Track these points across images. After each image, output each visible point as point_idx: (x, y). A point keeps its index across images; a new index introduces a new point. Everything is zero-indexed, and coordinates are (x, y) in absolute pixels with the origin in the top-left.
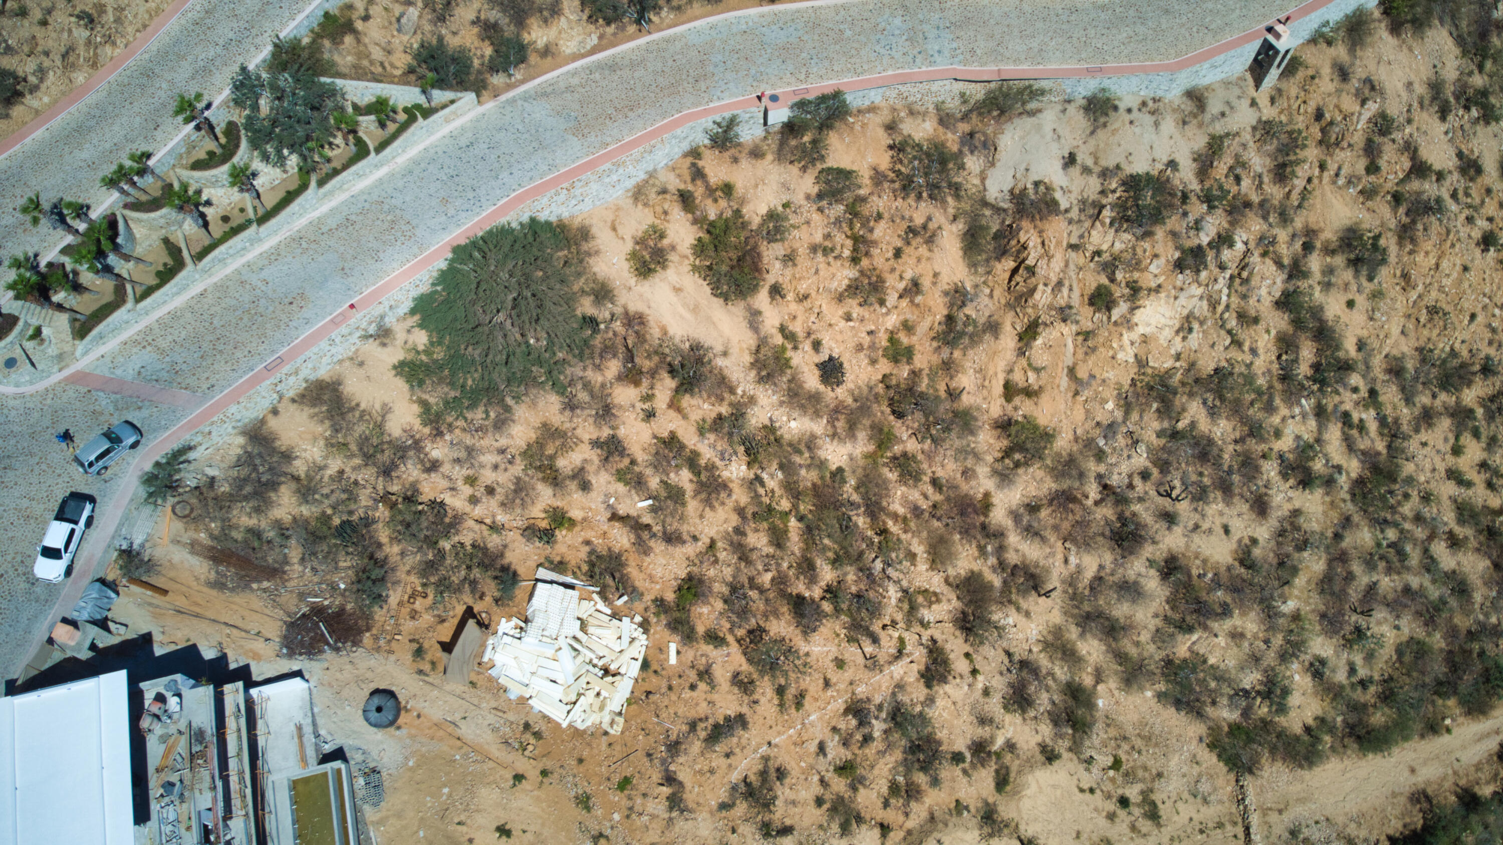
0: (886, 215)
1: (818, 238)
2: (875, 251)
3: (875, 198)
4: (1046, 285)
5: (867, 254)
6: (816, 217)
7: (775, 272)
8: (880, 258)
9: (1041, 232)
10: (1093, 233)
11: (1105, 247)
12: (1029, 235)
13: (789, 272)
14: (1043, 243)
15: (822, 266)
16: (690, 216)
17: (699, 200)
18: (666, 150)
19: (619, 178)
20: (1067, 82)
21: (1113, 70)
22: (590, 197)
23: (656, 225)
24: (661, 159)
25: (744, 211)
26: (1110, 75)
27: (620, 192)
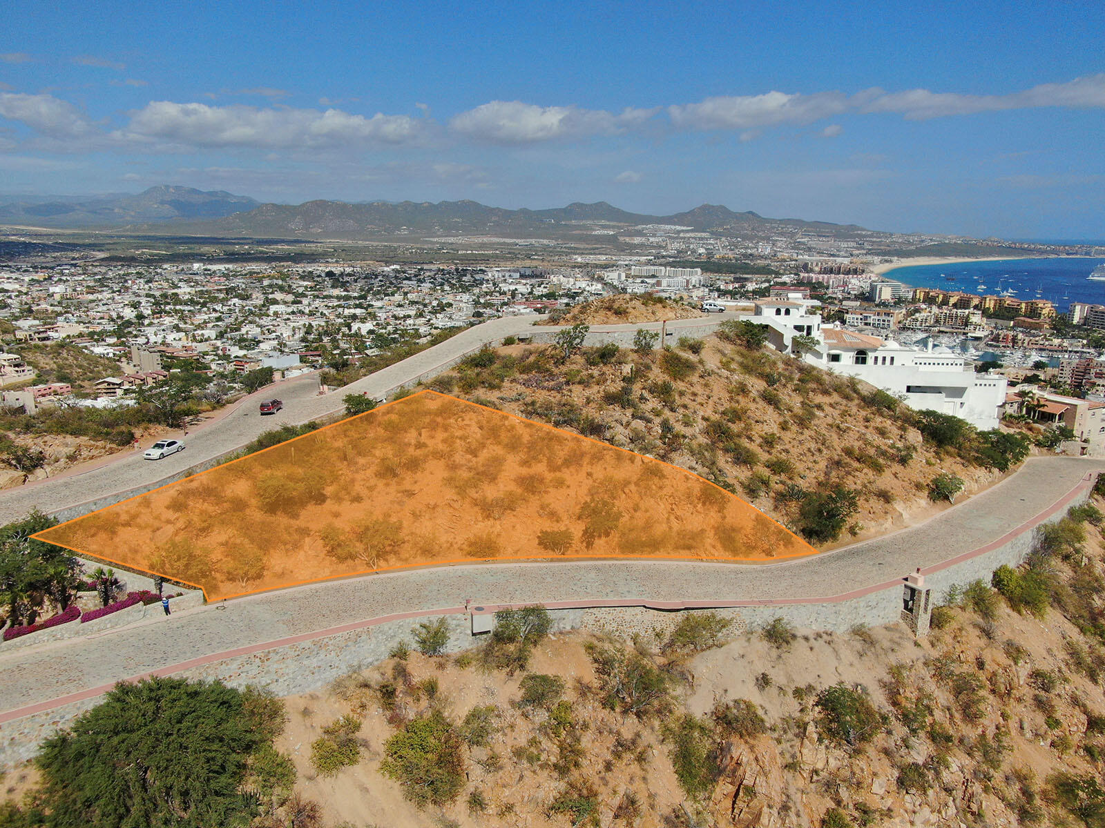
0: (592, 726)
1: (522, 741)
2: (584, 762)
3: (580, 708)
4: (770, 807)
5: (577, 765)
6: (520, 722)
7: (476, 777)
8: (590, 769)
9: (752, 748)
10: (805, 751)
11: (820, 766)
12: (739, 750)
13: (489, 778)
14: (756, 759)
15: (527, 773)
16: (388, 713)
17: (400, 698)
18: (372, 645)
19: (319, 664)
20: (744, 611)
21: (782, 602)
22: (285, 678)
23: (351, 717)
24: (367, 655)
25: (446, 713)
26: (780, 605)
27: (319, 684)
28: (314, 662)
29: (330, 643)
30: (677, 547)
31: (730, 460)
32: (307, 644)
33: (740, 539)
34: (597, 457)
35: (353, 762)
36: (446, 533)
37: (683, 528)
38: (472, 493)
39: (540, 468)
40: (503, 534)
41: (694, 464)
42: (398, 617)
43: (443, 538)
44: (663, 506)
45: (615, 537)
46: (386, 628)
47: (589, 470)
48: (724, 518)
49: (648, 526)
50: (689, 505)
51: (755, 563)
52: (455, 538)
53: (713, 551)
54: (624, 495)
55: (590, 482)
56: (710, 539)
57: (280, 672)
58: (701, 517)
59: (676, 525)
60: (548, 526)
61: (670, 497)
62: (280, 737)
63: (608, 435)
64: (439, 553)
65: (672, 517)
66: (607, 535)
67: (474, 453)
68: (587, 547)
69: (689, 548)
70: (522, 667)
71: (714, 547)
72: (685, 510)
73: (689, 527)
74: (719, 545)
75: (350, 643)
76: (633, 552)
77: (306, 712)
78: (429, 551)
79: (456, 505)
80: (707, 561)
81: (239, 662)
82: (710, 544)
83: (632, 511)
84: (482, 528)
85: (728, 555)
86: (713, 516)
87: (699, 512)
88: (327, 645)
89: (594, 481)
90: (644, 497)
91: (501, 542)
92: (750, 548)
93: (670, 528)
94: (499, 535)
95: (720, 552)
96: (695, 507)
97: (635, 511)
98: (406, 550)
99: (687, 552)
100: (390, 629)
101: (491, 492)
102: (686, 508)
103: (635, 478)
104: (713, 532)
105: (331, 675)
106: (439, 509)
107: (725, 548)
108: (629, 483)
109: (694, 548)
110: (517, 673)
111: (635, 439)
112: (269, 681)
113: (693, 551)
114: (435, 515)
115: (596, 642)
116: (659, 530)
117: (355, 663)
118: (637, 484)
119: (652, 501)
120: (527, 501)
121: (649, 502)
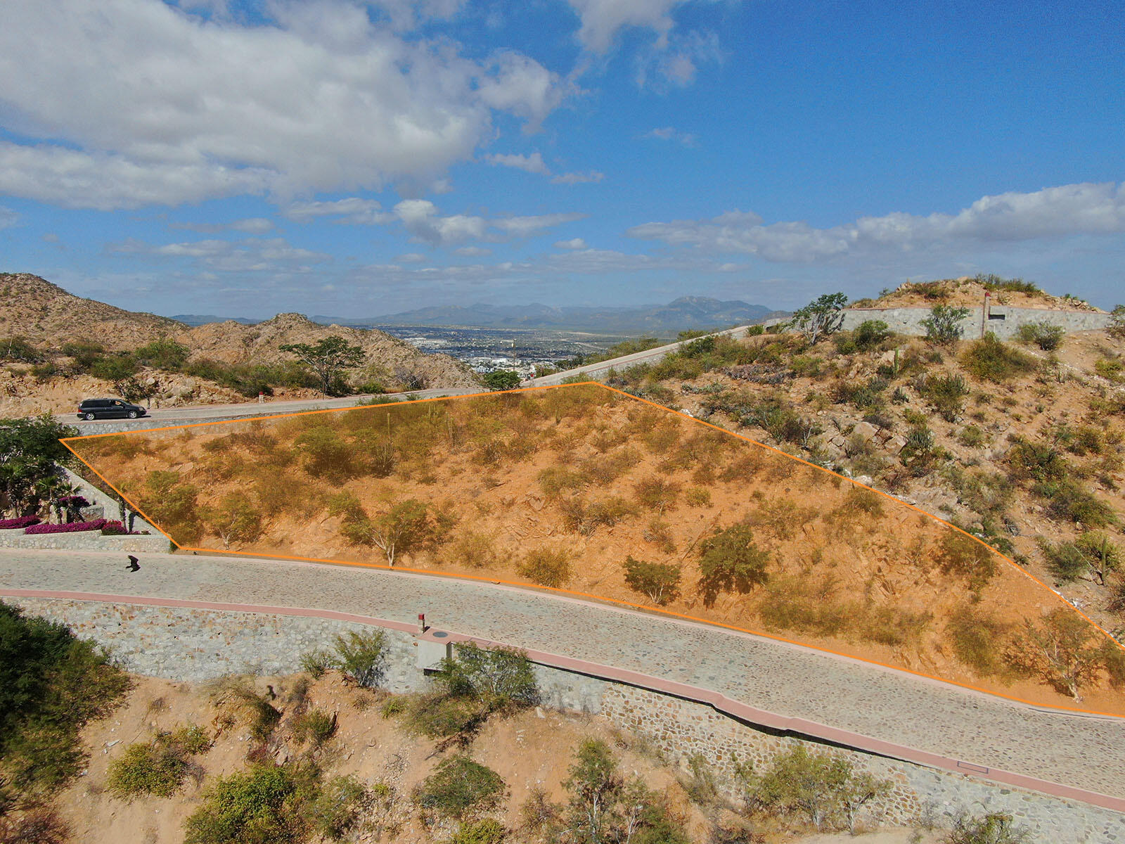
6: (411, 828)
16: (256, 745)
17: (282, 730)
18: (280, 644)
19: (202, 646)
20: (915, 774)
21: (1016, 780)
22: (154, 651)
23: (207, 730)
24: (272, 656)
25: (328, 775)
26: (1009, 786)
27: (201, 676)
28: (192, 642)
29: (219, 621)
30: (868, 636)
31: (1039, 508)
32: (186, 612)
33: (1001, 648)
34: (781, 472)
35: (167, 793)
36: (510, 539)
37: (893, 606)
38: (568, 494)
39: (683, 478)
40: (585, 556)
41: (952, 503)
42: (321, 614)
43: (501, 546)
44: (865, 563)
45: (759, 594)
46: (303, 625)
47: (762, 490)
48: (976, 600)
49: (826, 590)
50: (913, 568)
51: (1022, 698)
52: (517, 549)
53: (933, 654)
54: (803, 534)
55: (754, 506)
56: (934, 634)
57: (148, 640)
58: (931, 593)
59: (880, 597)
60: (650, 555)
61: (881, 547)
62: (99, 723)
63: (811, 441)
64: (487, 564)
65: (877, 584)
66: (745, 589)
67: (603, 446)
68: (706, 602)
69: (890, 641)
70: (464, 742)
71: (939, 649)
72: (904, 575)
73: (904, 606)
74: (948, 647)
75: (246, 631)
76: (785, 625)
77: (158, 705)
78: (474, 558)
79: (537, 506)
80: (919, 672)
81: (93, 609)
82: (933, 642)
83: (809, 561)
84: (558, 541)
85: (967, 672)
86: (957, 592)
87: (931, 584)
88: (213, 622)
89: (761, 507)
90: (834, 541)
91: (574, 565)
92: (1019, 668)
93: (870, 602)
94: (578, 556)
95: (949, 661)
96: (926, 572)
97: (815, 562)
98: (446, 551)
99: (885, 648)
100: (308, 627)
101: (594, 496)
102: (906, 570)
103: (828, 510)
104: (946, 621)
105: (218, 668)
106: (515, 508)
107: (963, 657)
108: (816, 515)
109: (898, 642)
110: (453, 749)
111: (857, 452)
112: (132, 649)
113: (896, 648)
114: (505, 514)
115: (611, 745)
116: (847, 599)
117: (254, 662)
118: (828, 519)
119: (848, 550)
120: (637, 516)
121: (840, 551)
